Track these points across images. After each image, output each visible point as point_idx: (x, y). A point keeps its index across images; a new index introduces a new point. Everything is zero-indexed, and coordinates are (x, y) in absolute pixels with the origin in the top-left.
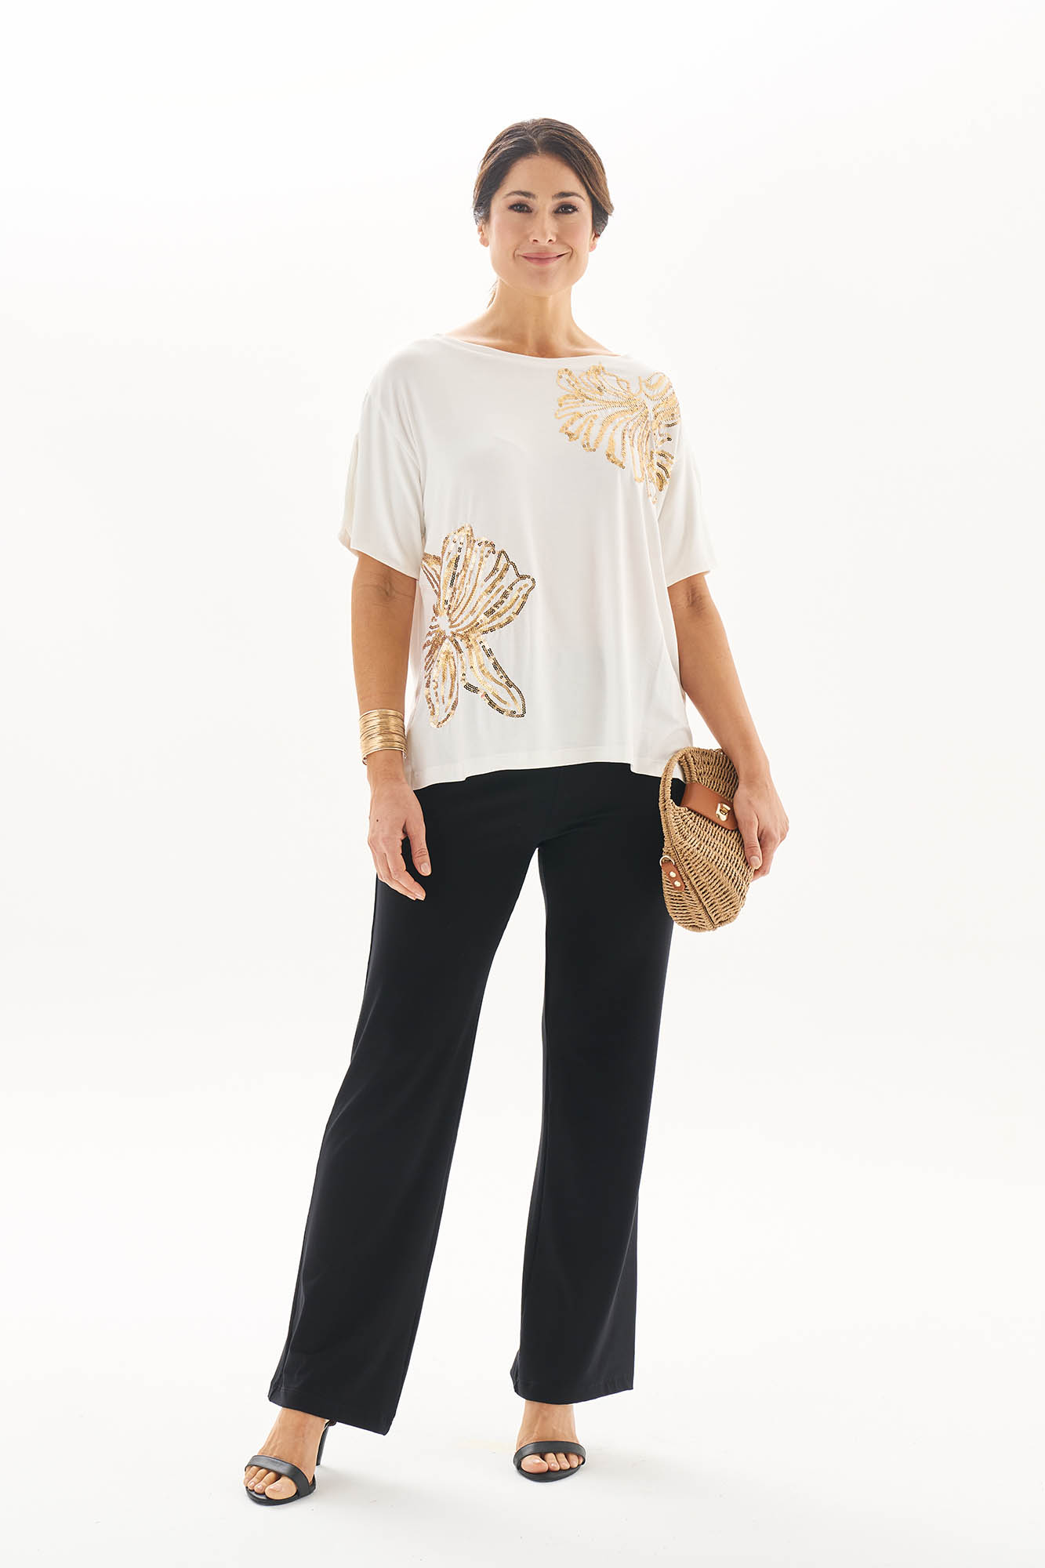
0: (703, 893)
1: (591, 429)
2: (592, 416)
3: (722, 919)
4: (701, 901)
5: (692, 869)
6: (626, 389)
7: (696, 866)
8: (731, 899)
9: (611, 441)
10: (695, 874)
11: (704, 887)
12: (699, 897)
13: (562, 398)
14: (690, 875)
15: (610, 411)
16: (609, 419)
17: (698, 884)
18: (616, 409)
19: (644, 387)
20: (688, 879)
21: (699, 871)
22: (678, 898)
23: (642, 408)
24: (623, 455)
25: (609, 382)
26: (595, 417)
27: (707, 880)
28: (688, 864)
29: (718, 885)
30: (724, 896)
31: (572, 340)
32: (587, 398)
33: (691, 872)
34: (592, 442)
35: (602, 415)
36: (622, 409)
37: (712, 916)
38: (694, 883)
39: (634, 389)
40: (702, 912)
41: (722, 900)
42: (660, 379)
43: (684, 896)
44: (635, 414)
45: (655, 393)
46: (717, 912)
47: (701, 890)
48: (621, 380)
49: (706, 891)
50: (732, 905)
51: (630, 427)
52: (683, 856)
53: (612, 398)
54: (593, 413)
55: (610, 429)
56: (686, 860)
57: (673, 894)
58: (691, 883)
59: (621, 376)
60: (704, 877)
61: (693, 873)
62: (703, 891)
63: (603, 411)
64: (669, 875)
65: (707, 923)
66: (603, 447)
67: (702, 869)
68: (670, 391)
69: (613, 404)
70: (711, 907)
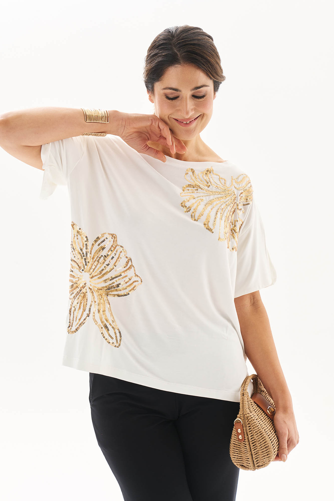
0: (254, 446)
1: (199, 207)
2: (200, 199)
3: (260, 464)
4: (251, 451)
5: (251, 430)
6: (223, 184)
7: (254, 428)
8: (268, 452)
9: (209, 216)
10: (252, 433)
11: (255, 442)
12: (250, 448)
13: (185, 186)
14: (249, 433)
15: (212, 197)
16: (210, 203)
17: (252, 439)
18: (216, 196)
19: (234, 183)
20: (247, 435)
21: (255, 432)
22: (238, 446)
23: (232, 195)
24: (214, 225)
25: (213, 179)
26: (202, 200)
27: (258, 437)
28: (249, 426)
29: (264, 442)
30: (265, 449)
31: (198, 151)
32: (200, 188)
33: (250, 431)
34: (197, 215)
35: (206, 199)
36: (219, 196)
37: (255, 461)
38: (250, 438)
39: (228, 184)
40: (250, 457)
41: (263, 452)
42: (244, 178)
43: (242, 445)
44: (228, 199)
45: (240, 186)
46: (258, 459)
47: (253, 443)
48: (222, 178)
49: (255, 445)
50: (268, 456)
51: (222, 207)
52: (248, 421)
53: (214, 190)
54: (201, 198)
55: (209, 208)
56: (249, 424)
57: (236, 443)
58: (248, 438)
59: (222, 176)
60: (257, 435)
61: (251, 432)
62: (254, 444)
63: (207, 197)
64: (237, 431)
65: (251, 465)
66: (203, 219)
67: (256, 431)
68: (249, 185)
69: (214, 193)
70: (256, 455)
